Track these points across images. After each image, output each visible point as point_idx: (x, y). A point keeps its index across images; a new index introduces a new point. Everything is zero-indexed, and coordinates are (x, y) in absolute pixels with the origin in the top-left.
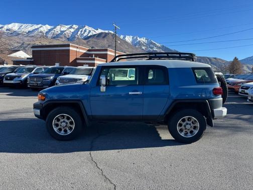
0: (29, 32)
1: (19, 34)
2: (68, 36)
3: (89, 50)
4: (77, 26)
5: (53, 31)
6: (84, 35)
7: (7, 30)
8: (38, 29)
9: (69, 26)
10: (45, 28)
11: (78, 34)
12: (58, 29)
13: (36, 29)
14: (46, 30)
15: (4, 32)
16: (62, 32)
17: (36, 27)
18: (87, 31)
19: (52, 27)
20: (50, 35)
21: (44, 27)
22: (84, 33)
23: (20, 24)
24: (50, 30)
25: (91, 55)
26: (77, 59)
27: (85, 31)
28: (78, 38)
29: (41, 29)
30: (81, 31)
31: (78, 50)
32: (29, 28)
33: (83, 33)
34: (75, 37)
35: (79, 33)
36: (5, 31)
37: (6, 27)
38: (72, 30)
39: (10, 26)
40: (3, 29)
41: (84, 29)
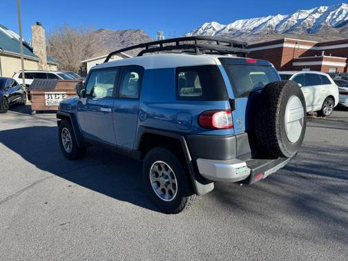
0: (255, 28)
1: (242, 33)
2: (309, 26)
3: (317, 45)
4: (327, 8)
5: (286, 22)
6: (338, 20)
7: (230, 30)
8: (266, 22)
9: (312, 11)
10: (275, 20)
11: (326, 21)
12: (295, 17)
13: (263, 23)
14: (277, 23)
15: (226, 34)
16: (300, 21)
17: (264, 20)
18: (344, 12)
19: (286, 16)
20: (281, 30)
21: (275, 18)
22: (338, 16)
23: (245, 21)
24: (282, 22)
25: (319, 53)
26: (293, 60)
27: (340, 13)
28: (326, 27)
29: (271, 22)
30: (333, 15)
31: (297, 46)
32: (255, 23)
33: (335, 17)
34: (320, 26)
35: (329, 17)
36: (228, 32)
37: (229, 27)
38: (317, 16)
39: (233, 25)
40: (226, 30)
41: (339, 10)
